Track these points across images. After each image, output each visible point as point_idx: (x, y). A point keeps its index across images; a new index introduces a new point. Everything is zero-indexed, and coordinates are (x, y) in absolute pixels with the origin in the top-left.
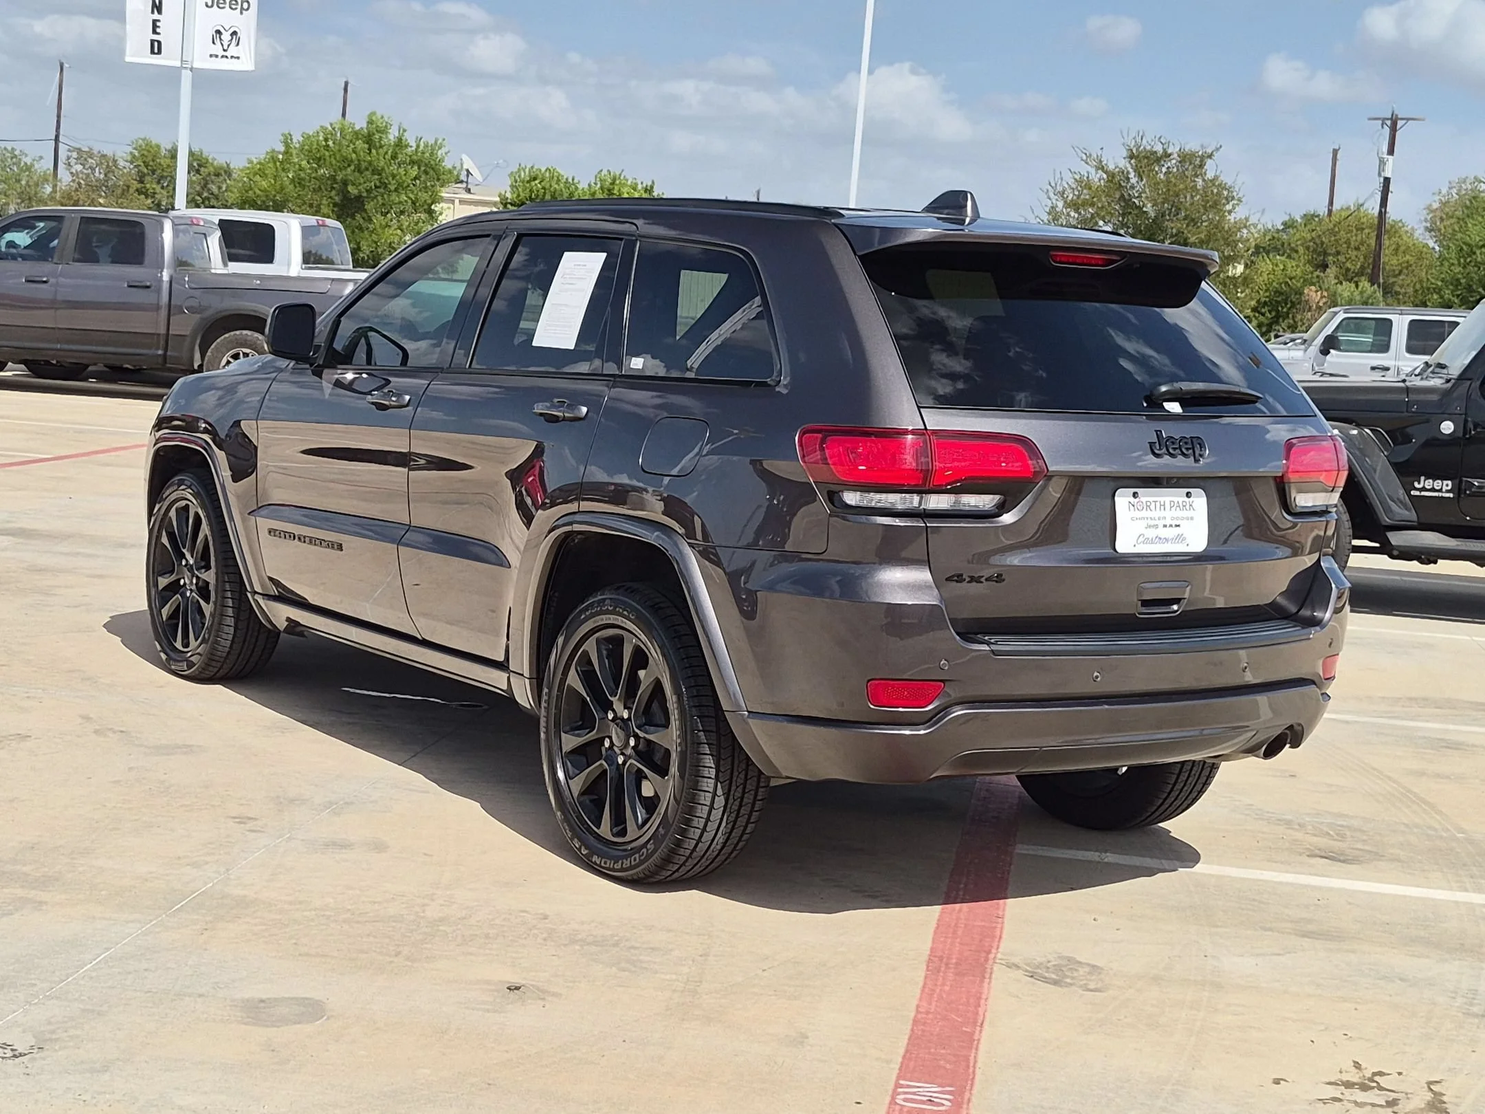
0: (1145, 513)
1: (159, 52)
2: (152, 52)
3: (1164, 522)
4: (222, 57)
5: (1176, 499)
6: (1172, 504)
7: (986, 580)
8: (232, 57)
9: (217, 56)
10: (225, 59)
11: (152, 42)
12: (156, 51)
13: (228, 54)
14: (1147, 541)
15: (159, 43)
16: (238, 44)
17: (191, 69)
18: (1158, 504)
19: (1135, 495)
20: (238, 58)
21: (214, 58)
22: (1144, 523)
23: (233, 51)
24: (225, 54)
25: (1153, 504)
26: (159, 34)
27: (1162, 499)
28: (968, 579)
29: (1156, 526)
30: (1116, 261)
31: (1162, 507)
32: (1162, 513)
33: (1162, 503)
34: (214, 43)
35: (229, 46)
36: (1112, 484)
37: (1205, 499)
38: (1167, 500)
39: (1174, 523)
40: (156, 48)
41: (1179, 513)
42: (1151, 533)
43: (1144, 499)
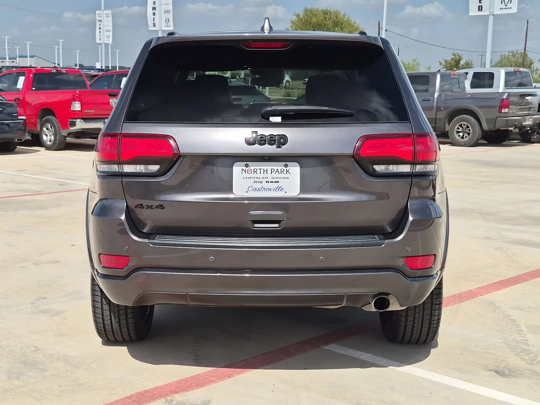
0: (252, 175)
1: (482, 10)
2: (479, 10)
3: (267, 180)
4: (505, 8)
5: (275, 168)
6: (273, 170)
7: (155, 207)
8: (508, 8)
9: (503, 9)
10: (506, 9)
11: (479, 6)
12: (480, 10)
13: (507, 7)
14: (255, 190)
15: (482, 6)
16: (511, 3)
17: (493, 15)
18: (262, 171)
19: (247, 166)
20: (511, 8)
21: (502, 9)
22: (253, 180)
23: (509, 5)
24: (506, 7)
25: (259, 171)
26: (481, 3)
27: (265, 168)
28: (146, 207)
29: (261, 182)
30: (289, 45)
31: (265, 172)
32: (265, 175)
33: (265, 170)
34: (502, 3)
35: (507, 4)
36: (232, 160)
37: (299, 168)
38: (269, 168)
39: (274, 180)
40: (480, 8)
41: (277, 175)
42: (258, 186)
43: (252, 168)
